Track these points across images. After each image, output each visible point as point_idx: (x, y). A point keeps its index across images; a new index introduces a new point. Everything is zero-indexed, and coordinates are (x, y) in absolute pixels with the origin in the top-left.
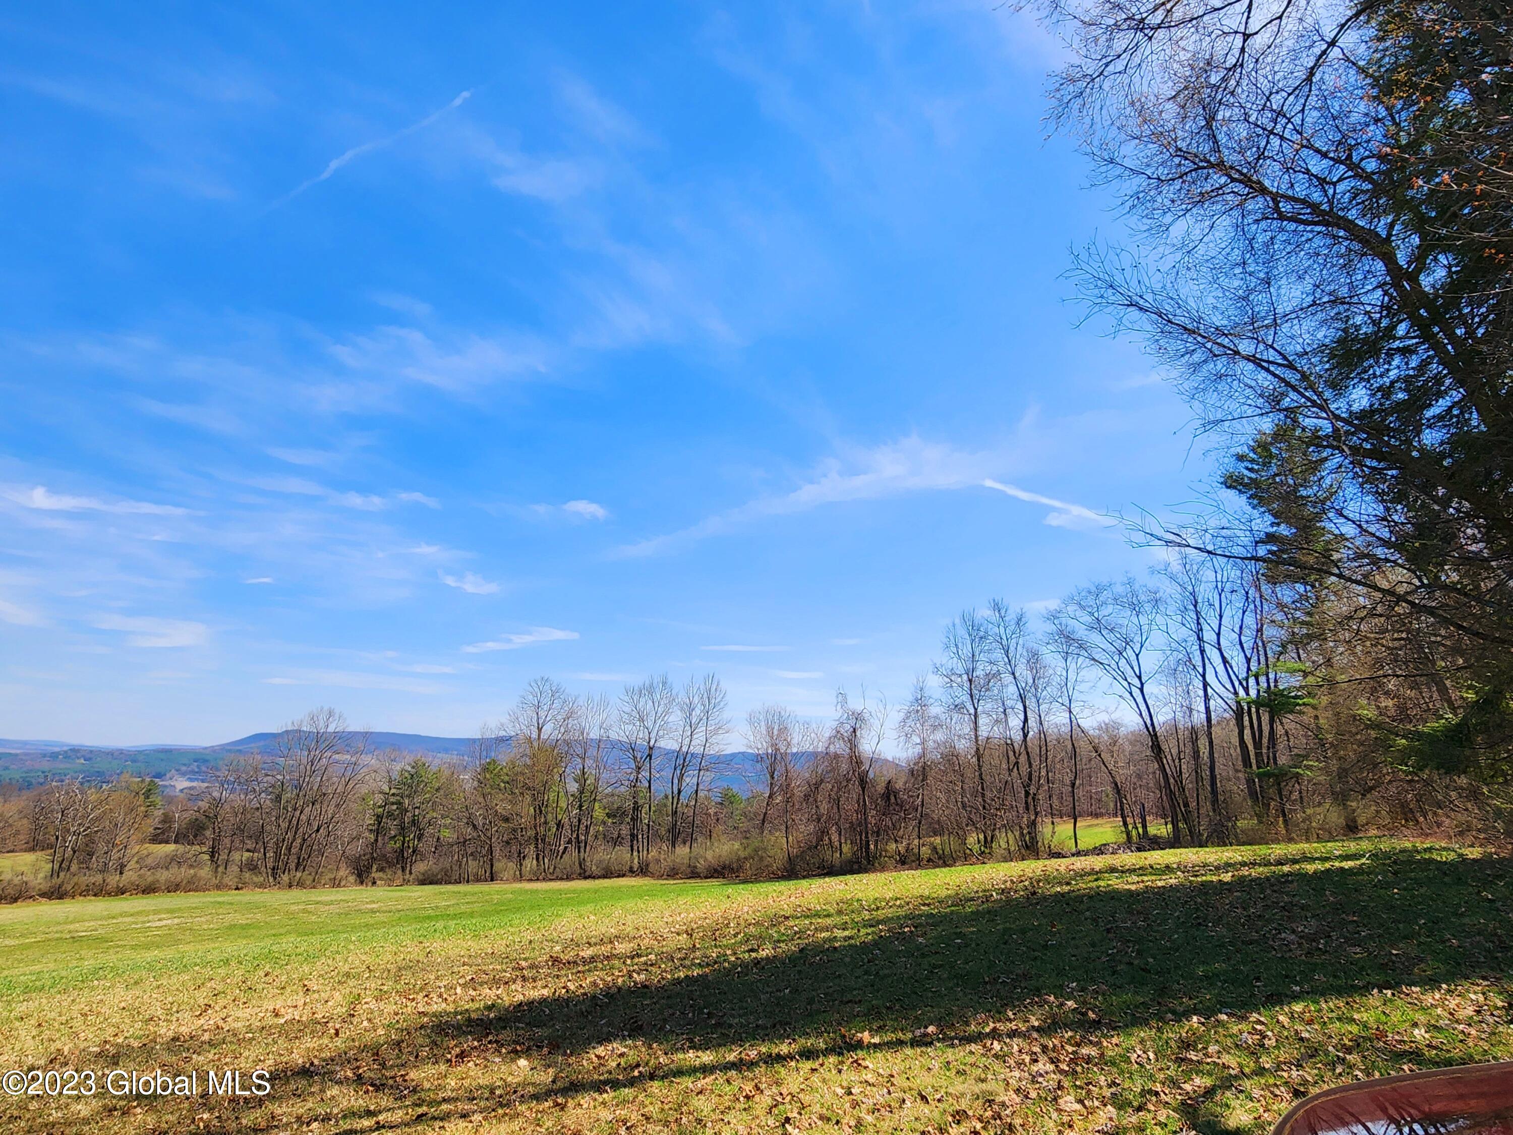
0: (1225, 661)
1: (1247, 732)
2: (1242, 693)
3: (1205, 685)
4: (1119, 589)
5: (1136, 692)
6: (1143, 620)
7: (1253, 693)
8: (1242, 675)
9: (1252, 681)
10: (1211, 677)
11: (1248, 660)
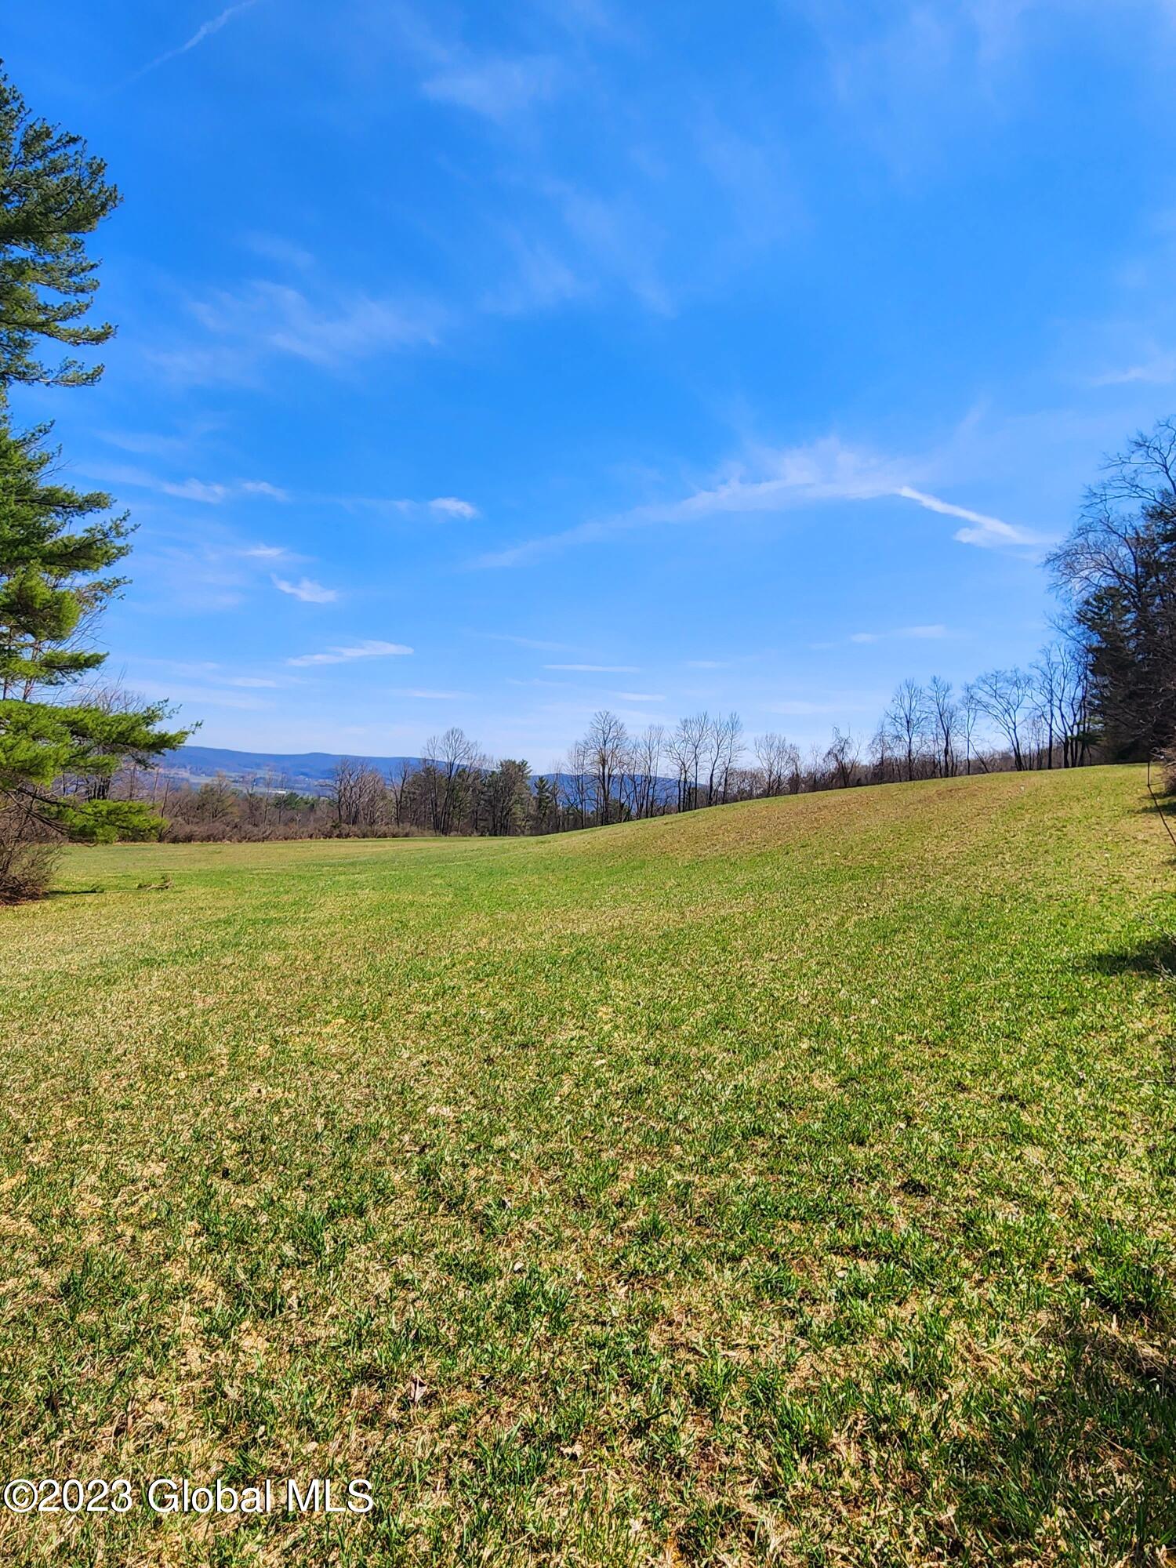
0: (1062, 716)
1: (1069, 755)
2: (1069, 734)
3: (1051, 730)
4: (1009, 674)
5: (1012, 731)
6: (1020, 691)
7: (1075, 733)
8: (1071, 723)
9: (1076, 727)
10: (1054, 726)
11: (1075, 715)
